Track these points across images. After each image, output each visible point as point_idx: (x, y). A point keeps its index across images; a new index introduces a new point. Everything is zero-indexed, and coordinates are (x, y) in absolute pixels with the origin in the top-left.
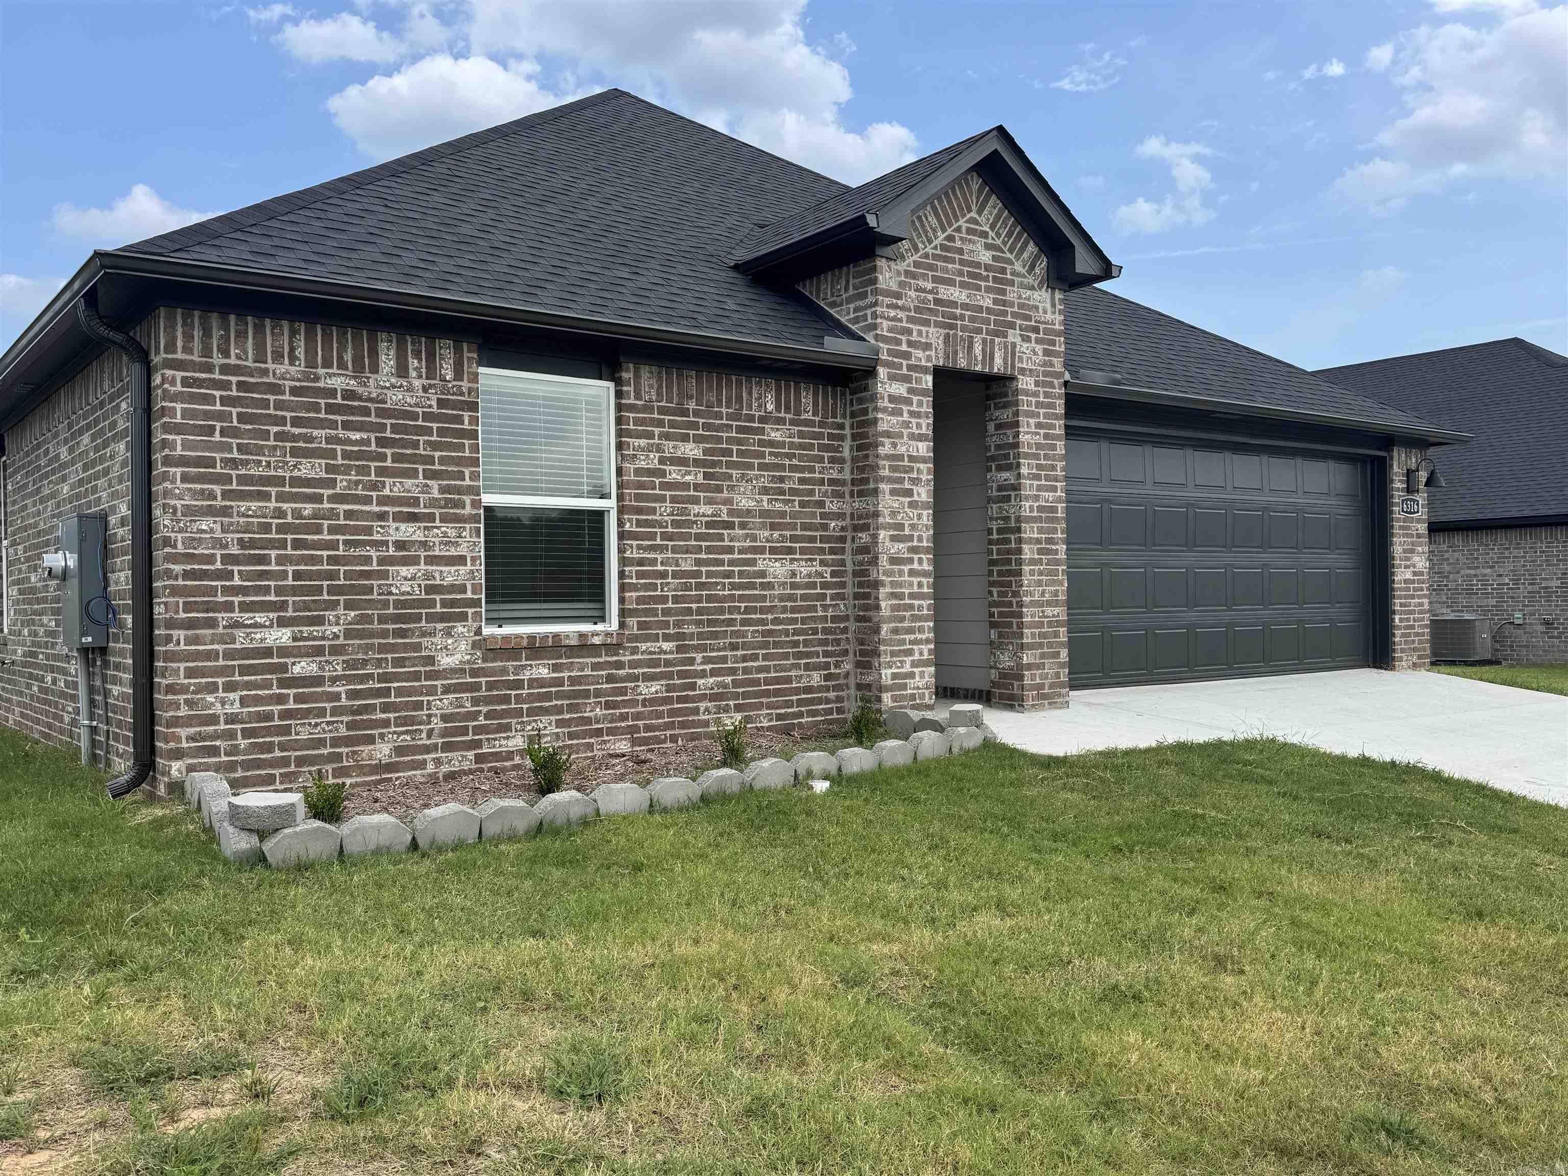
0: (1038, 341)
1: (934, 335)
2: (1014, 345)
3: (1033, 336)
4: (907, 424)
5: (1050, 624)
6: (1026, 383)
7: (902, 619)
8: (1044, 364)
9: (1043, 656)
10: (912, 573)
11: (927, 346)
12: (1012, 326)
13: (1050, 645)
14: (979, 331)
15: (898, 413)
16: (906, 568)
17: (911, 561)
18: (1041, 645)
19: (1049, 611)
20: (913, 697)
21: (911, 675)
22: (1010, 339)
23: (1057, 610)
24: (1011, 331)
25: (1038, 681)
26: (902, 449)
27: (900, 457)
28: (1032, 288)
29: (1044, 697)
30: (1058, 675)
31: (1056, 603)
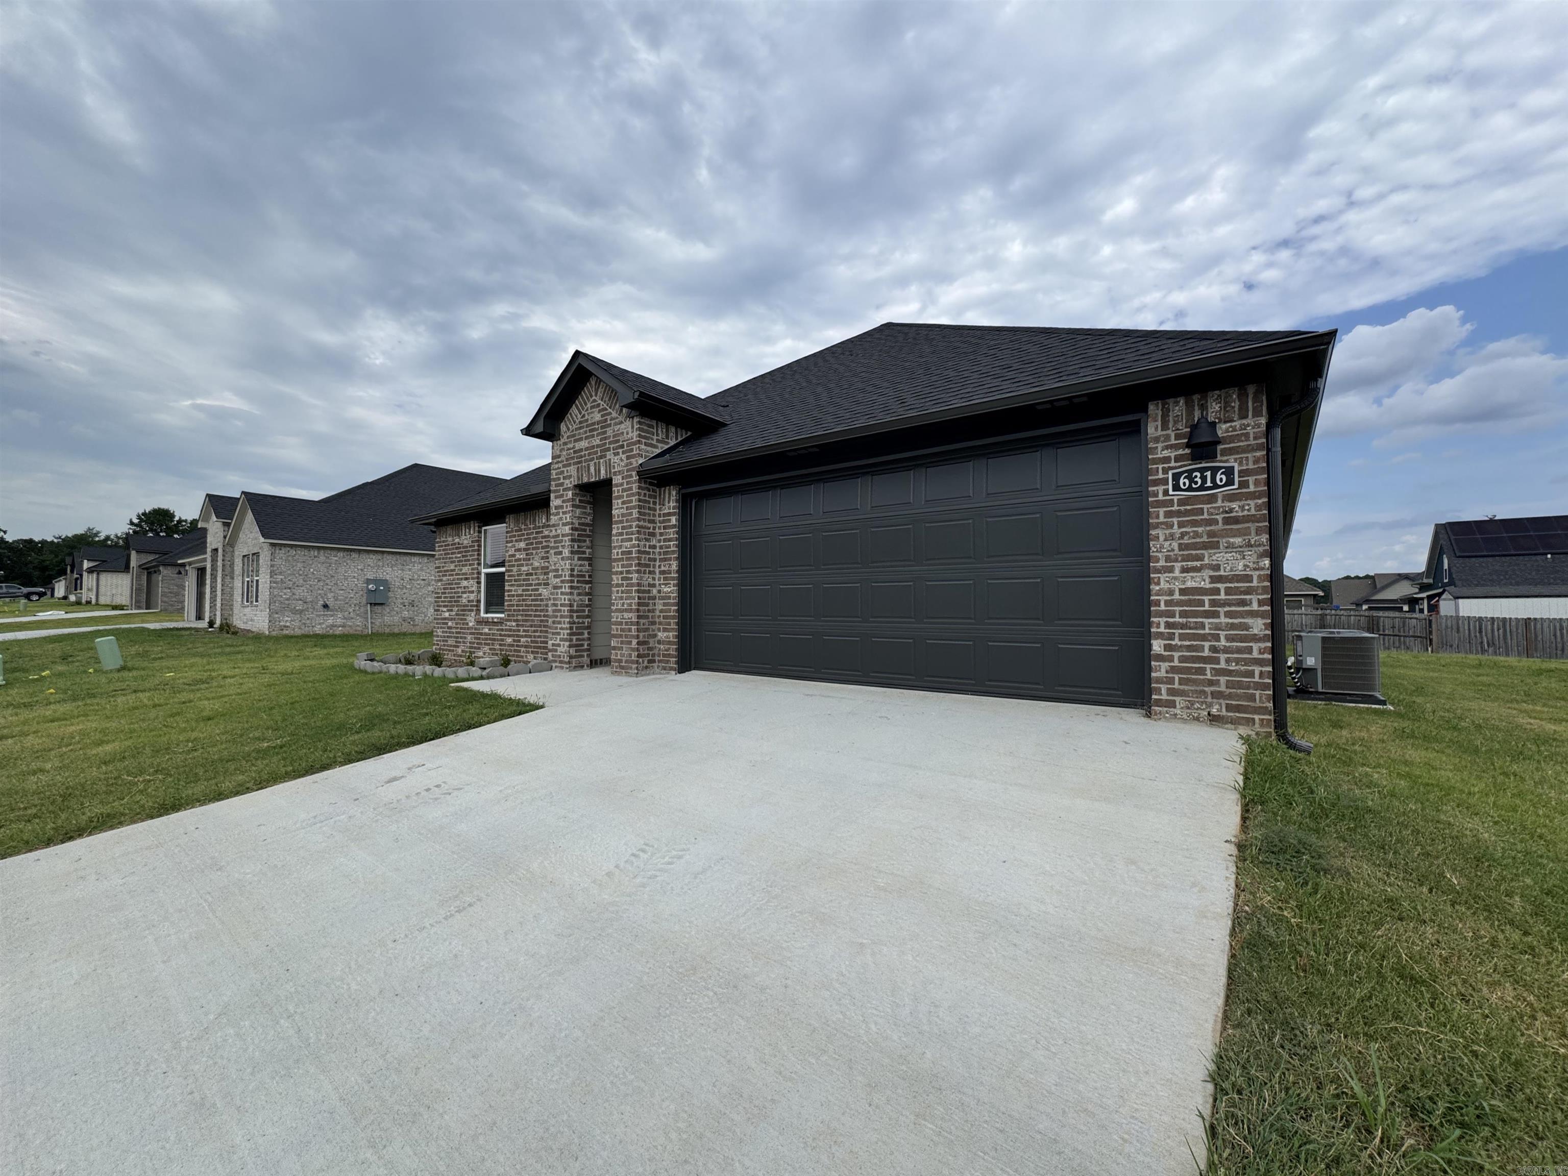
0: (623, 453)
1: (572, 470)
2: (610, 460)
3: (620, 451)
4: (561, 519)
5: (627, 623)
6: (617, 480)
7: (557, 617)
8: (627, 465)
9: (622, 642)
10: (562, 593)
11: (570, 477)
12: (608, 449)
13: (626, 636)
14: (592, 459)
15: (558, 514)
16: (559, 591)
17: (561, 587)
18: (621, 636)
19: (626, 615)
20: (560, 656)
21: (559, 645)
22: (608, 457)
23: (630, 615)
24: (608, 453)
25: (619, 657)
26: (559, 531)
27: (558, 536)
28: (622, 422)
29: (622, 668)
30: (630, 655)
31: (630, 611)
